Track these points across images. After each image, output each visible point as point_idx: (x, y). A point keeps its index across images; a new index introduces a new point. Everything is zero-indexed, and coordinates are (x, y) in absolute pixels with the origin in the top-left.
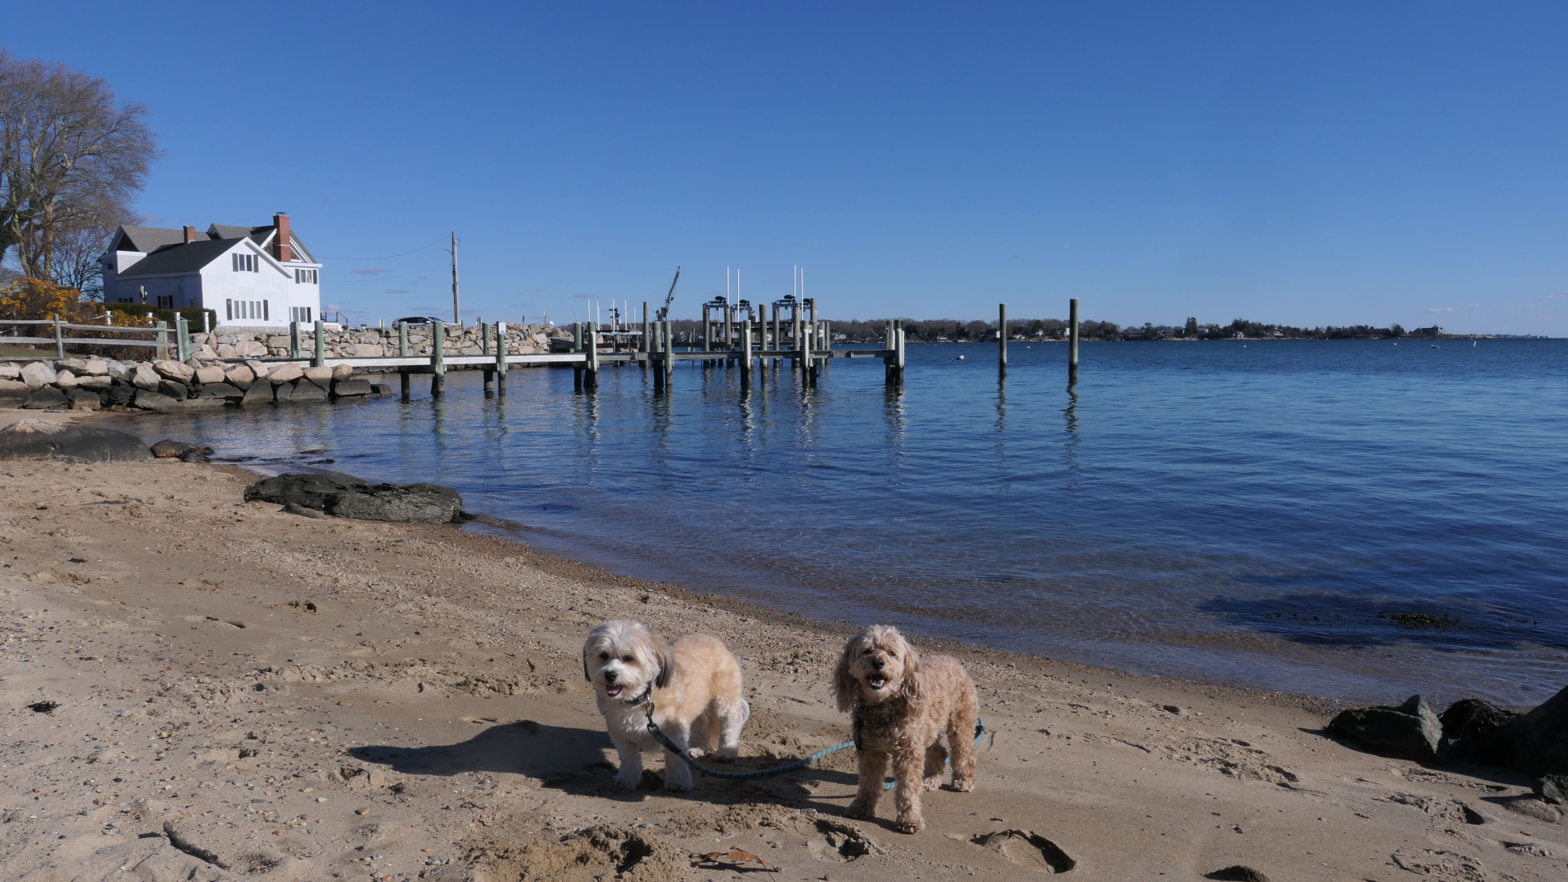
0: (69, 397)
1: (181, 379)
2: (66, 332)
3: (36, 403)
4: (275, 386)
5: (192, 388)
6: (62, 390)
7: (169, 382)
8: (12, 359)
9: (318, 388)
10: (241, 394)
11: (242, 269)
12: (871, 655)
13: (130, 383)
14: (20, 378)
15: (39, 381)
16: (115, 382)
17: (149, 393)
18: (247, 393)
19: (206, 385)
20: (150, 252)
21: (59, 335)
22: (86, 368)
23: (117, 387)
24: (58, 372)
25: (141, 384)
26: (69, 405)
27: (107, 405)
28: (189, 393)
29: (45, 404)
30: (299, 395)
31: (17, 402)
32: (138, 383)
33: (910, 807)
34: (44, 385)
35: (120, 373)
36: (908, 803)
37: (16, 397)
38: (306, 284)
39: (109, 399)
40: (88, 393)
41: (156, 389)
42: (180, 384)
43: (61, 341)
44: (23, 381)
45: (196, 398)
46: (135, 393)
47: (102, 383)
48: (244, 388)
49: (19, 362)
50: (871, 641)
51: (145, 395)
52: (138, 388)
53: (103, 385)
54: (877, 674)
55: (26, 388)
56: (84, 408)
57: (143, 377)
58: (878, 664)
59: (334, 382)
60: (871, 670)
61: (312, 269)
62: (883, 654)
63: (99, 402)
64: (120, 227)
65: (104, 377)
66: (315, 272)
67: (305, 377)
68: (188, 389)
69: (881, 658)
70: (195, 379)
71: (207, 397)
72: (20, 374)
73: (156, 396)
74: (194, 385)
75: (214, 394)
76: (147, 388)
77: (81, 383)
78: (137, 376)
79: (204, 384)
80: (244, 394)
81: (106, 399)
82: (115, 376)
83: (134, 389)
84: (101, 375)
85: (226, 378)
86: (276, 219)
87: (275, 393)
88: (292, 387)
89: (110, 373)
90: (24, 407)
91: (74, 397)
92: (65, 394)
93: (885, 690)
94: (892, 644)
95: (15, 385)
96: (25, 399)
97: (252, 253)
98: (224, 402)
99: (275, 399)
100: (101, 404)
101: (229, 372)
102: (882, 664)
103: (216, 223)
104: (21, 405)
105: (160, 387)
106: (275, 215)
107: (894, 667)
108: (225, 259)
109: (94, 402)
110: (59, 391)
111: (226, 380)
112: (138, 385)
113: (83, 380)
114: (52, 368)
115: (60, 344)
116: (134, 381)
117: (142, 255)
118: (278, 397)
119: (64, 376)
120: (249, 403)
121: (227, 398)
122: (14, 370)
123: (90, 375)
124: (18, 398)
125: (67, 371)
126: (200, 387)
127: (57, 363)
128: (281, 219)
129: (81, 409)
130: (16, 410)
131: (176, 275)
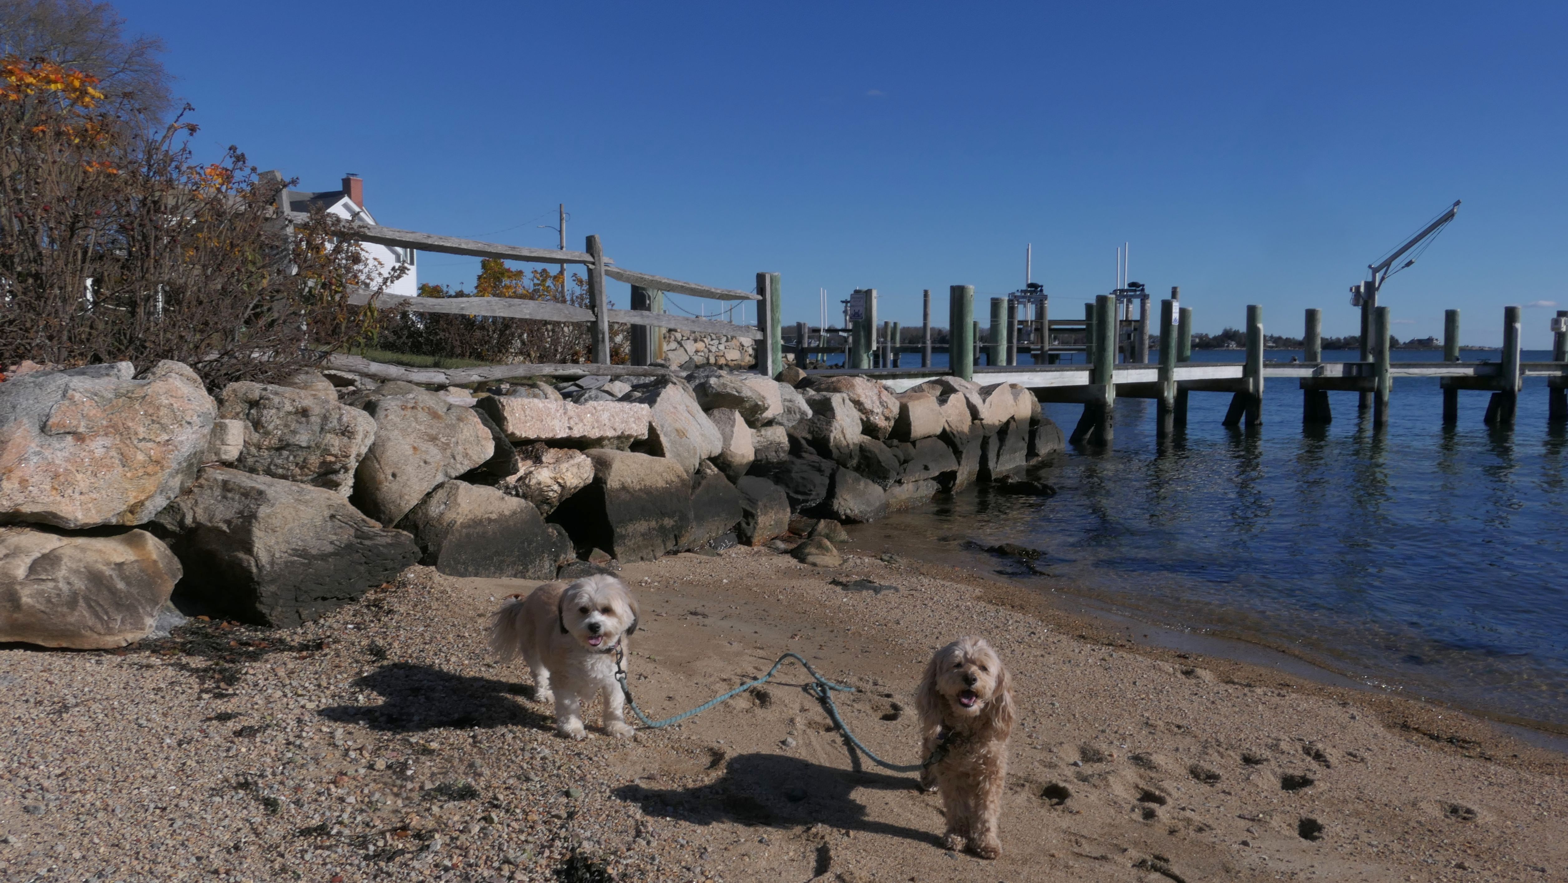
4: (985, 440)
9: (1022, 442)
10: (955, 465)
12: (962, 670)
14: (655, 445)
17: (852, 475)
18: (962, 462)
25: (839, 447)
26: (746, 530)
33: (988, 830)
34: (703, 466)
36: (987, 825)
42: (881, 444)
44: (662, 454)
46: (832, 477)
47: (779, 447)
48: (962, 449)
49: (639, 391)
50: (962, 655)
53: (782, 455)
54: (968, 691)
55: (674, 483)
58: (969, 680)
59: (1033, 425)
60: (962, 686)
62: (974, 669)
63: (788, 512)
65: (778, 428)
67: (1013, 416)
68: (897, 458)
69: (973, 674)
70: (900, 427)
71: (917, 476)
72: (652, 431)
75: (926, 468)
76: (844, 459)
79: (914, 443)
80: (959, 465)
87: (984, 460)
93: (976, 707)
94: (983, 658)
101: (943, 408)
102: (975, 680)
105: (858, 455)
106: (345, 176)
107: (986, 683)
111: (944, 431)
118: (990, 466)
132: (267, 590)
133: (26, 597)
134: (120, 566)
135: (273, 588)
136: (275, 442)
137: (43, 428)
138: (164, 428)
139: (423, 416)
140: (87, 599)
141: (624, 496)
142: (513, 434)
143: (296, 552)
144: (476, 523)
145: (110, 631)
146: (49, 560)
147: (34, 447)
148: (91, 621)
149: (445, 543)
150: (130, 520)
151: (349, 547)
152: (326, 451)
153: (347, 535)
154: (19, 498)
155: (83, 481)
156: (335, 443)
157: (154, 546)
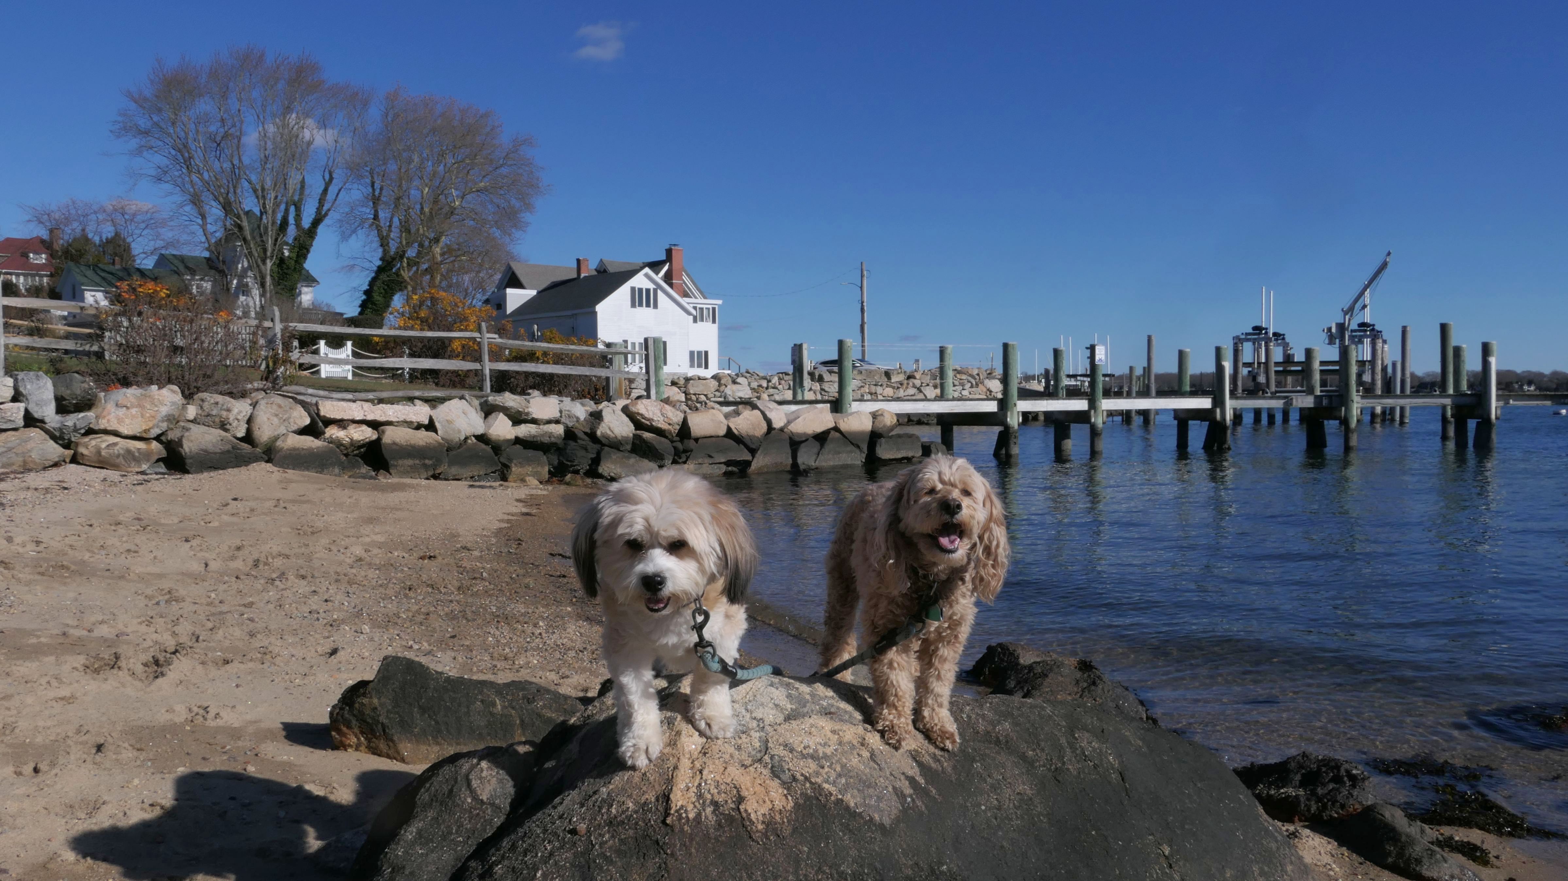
0: (502, 460)
1: (665, 431)
2: (496, 355)
3: (454, 470)
4: (795, 443)
5: (679, 445)
6: (493, 448)
7: (647, 435)
8: (417, 394)
9: (852, 448)
10: (747, 456)
11: (641, 305)
12: (938, 495)
13: (592, 436)
14: (431, 427)
15: (459, 431)
16: (570, 434)
17: (620, 454)
18: (757, 455)
19: (700, 441)
20: (540, 289)
21: (486, 357)
22: (530, 410)
23: (572, 444)
24: (486, 417)
25: (607, 438)
26: (503, 473)
27: (558, 473)
28: (675, 454)
29: (467, 472)
30: (829, 459)
31: (426, 467)
32: (603, 436)
34: (466, 438)
35: (578, 419)
37: (425, 458)
38: (704, 323)
39: (561, 463)
40: (530, 453)
41: (629, 447)
42: (663, 439)
43: (488, 366)
44: (436, 431)
45: (685, 463)
46: (599, 454)
47: (551, 435)
48: (754, 447)
49: (426, 400)
51: (614, 457)
52: (604, 445)
53: (553, 439)
55: (440, 444)
56: (527, 479)
57: (612, 426)
59: (875, 437)
61: (710, 307)
63: (546, 469)
64: (509, 264)
65: (554, 425)
66: (714, 309)
67: (836, 429)
68: (675, 448)
69: (955, 499)
70: (684, 430)
71: (700, 461)
72: (431, 420)
73: (628, 458)
74: (681, 441)
75: (710, 456)
76: (615, 445)
77: (521, 435)
78: (603, 425)
79: (696, 440)
80: (753, 457)
81: (556, 462)
82: (570, 424)
83: (597, 446)
84: (549, 422)
85: (729, 429)
86: (669, 252)
87: (794, 457)
88: (817, 444)
89: (563, 420)
90: (436, 477)
91: (510, 460)
92: (496, 454)
95: (423, 438)
96: (438, 462)
97: (651, 286)
98: (724, 468)
99: (795, 465)
100: (550, 472)
101: (732, 419)
102: (958, 507)
103: (605, 259)
104: (430, 473)
105: (633, 443)
106: (667, 247)
108: (623, 293)
109: (539, 469)
110: (488, 448)
111: (730, 434)
112: (604, 440)
113: (524, 430)
114: (479, 408)
115: (487, 372)
116: (599, 433)
117: (531, 293)
118: (800, 461)
119: (497, 422)
120: (760, 473)
121: (728, 463)
122: (420, 412)
123: (534, 421)
124: (427, 461)
125: (501, 416)
126: (691, 444)
127: (486, 401)
128: (673, 252)
129: (523, 480)
130: (424, 482)
131: (569, 313)
132: (188, 461)
133: (103, 453)
134: (139, 449)
135: (191, 461)
136: (206, 414)
137: (117, 405)
138: (156, 406)
139: (275, 407)
140: (123, 456)
141: (394, 447)
142: (324, 416)
143: (202, 450)
144: (294, 449)
145: (130, 467)
146: (115, 444)
147: (113, 410)
148: (123, 462)
149: (278, 455)
150: (144, 435)
151: (228, 451)
152: (221, 417)
153: (228, 447)
154: (107, 425)
155: (127, 421)
156: (224, 414)
157: (155, 445)
